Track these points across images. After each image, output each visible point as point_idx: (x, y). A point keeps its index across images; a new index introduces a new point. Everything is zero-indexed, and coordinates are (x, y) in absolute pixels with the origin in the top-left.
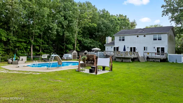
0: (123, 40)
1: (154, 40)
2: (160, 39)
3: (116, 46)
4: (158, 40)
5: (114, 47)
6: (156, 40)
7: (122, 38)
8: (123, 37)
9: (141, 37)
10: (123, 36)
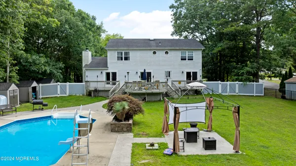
0: (126, 59)
1: (182, 60)
2: (191, 59)
3: (111, 70)
4: (188, 60)
5: (108, 71)
6: (185, 59)
7: (123, 54)
8: (126, 54)
9: (161, 54)
10: (126, 51)
